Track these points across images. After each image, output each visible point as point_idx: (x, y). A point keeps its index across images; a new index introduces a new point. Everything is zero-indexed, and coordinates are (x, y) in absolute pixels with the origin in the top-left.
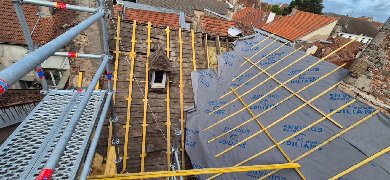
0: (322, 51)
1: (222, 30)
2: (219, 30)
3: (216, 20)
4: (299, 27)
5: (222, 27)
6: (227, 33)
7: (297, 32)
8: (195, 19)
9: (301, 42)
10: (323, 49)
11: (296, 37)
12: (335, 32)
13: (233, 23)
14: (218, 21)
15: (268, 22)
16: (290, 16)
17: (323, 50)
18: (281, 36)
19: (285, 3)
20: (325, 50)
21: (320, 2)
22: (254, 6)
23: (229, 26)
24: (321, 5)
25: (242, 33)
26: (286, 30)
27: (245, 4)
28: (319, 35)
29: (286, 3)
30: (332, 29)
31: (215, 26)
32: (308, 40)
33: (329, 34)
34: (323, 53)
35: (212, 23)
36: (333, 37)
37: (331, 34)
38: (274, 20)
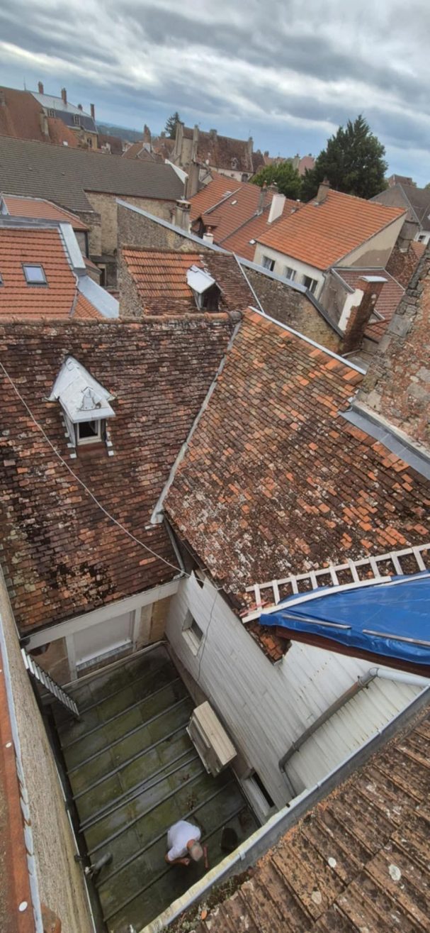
0: (372, 300)
1: (174, 278)
2: (168, 278)
3: (158, 255)
4: (335, 235)
5: (173, 271)
6: (185, 283)
7: (332, 248)
8: (95, 219)
9: (340, 271)
10: (372, 294)
11: (330, 259)
12: (403, 239)
13: (195, 257)
14: (162, 256)
15: (270, 220)
16: (316, 206)
17: (374, 296)
18: (300, 258)
19: (307, 155)
20: (377, 297)
21: (380, 156)
22: (236, 165)
23: (186, 264)
24: (382, 161)
25: (217, 284)
26: (309, 242)
27: (212, 158)
28: (374, 251)
29: (310, 155)
30: (397, 234)
31: (157, 271)
32: (353, 264)
33: (393, 245)
34: (373, 302)
35: (150, 262)
36: (402, 251)
37: (397, 243)
38: (283, 212)
